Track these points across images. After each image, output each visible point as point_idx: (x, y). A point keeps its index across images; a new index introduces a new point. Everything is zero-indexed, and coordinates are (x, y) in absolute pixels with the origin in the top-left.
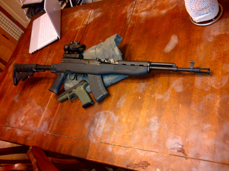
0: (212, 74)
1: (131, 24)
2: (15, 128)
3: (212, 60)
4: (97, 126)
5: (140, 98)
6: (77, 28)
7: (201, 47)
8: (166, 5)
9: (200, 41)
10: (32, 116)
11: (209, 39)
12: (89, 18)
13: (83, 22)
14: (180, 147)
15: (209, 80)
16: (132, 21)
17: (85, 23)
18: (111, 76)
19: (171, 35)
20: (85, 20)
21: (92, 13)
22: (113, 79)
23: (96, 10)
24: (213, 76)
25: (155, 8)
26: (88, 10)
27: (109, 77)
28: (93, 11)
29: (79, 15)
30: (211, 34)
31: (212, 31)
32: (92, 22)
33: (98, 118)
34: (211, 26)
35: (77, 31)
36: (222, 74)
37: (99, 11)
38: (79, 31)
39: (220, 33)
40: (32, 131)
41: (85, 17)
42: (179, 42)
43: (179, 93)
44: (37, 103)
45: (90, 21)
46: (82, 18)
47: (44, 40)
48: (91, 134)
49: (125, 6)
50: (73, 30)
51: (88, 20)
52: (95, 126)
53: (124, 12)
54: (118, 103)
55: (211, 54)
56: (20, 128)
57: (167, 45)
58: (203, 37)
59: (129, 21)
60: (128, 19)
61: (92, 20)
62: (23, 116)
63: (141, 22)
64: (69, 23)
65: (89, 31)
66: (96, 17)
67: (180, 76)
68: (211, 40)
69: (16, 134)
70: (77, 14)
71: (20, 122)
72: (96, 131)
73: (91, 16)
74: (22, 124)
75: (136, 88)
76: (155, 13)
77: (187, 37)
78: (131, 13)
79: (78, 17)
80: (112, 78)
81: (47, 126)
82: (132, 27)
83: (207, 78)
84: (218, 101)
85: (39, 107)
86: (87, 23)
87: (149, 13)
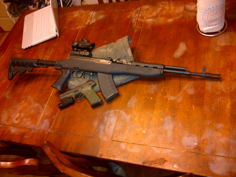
0: (221, 79)
1: (138, 29)
2: (7, 126)
3: (221, 67)
4: (108, 124)
5: (151, 98)
6: (78, 28)
7: (209, 55)
8: (172, 15)
9: (207, 50)
10: (29, 114)
11: (216, 49)
13: (84, 22)
14: (196, 144)
15: (219, 84)
16: (138, 26)
17: (87, 23)
18: (122, 77)
19: (179, 43)
20: (86, 21)
21: (93, 15)
22: (124, 80)
23: (98, 12)
24: (223, 81)
25: (161, 16)
26: (89, 11)
27: (120, 77)
28: (94, 12)
29: (79, 15)
30: (218, 44)
31: (218, 41)
32: (94, 23)
33: (108, 117)
34: (217, 37)
35: (77, 31)
36: (231, 80)
37: (102, 14)
38: (80, 30)
39: (226, 44)
40: (30, 129)
41: (87, 18)
42: (187, 49)
43: (191, 95)
44: (34, 100)
45: (92, 22)
46: (83, 18)
47: (40, 36)
48: (102, 132)
49: (129, 11)
50: (73, 29)
51: (89, 21)
52: (106, 125)
53: (128, 17)
54: (129, 103)
55: (219, 62)
56: (14, 125)
57: (176, 51)
58: (210, 47)
59: (135, 25)
60: (134, 24)
61: (94, 21)
62: (18, 113)
63: (148, 28)
64: (68, 21)
65: (91, 31)
66: (99, 19)
67: (191, 80)
68: (218, 49)
69: (9, 132)
70: (76, 14)
71: (15, 119)
72: (107, 129)
73: (92, 18)
74: (16, 122)
75: (147, 89)
76: (161, 20)
77: (195, 45)
78: (137, 19)
79: (78, 17)
80: (123, 78)
81: (48, 123)
82: (139, 32)
83: (217, 83)
84: (229, 104)
85: (37, 105)
86: (89, 23)
87: (155, 20)
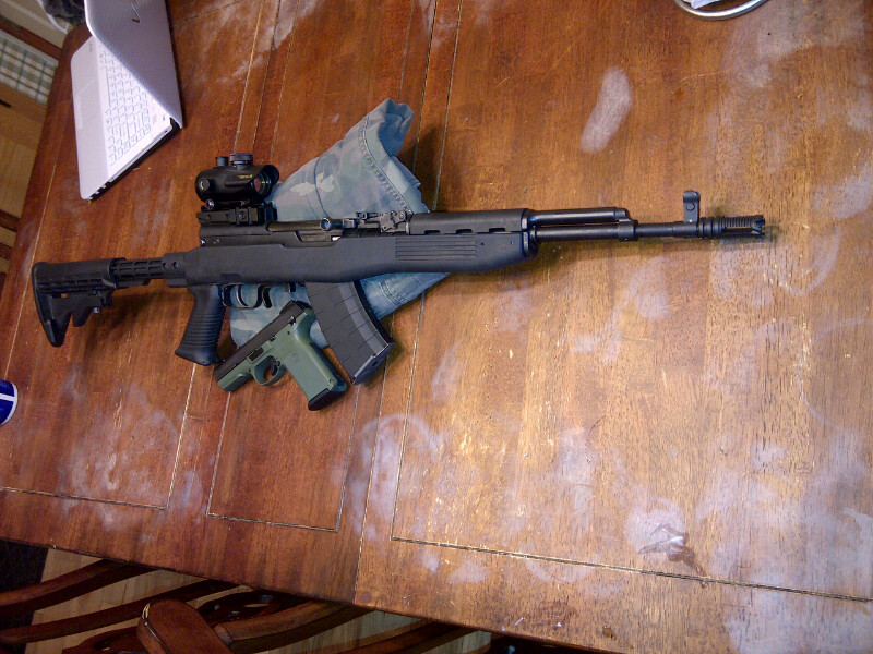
0: (774, 231)
1: (442, 34)
2: (91, 504)
3: (773, 170)
4: (375, 476)
5: (511, 354)
6: (239, 72)
7: (723, 116)
9: (716, 88)
10: (143, 452)
11: (751, 79)
12: (277, 23)
13: (257, 44)
14: (677, 539)
15: (766, 259)
16: (441, 20)
17: (266, 45)
18: (393, 280)
19: (610, 69)
20: (261, 32)
22: (404, 290)
24: (780, 240)
27: (387, 282)
29: (236, 12)
30: (760, 52)
31: (762, 36)
32: (288, 36)
33: (373, 444)
34: (756, 16)
35: (239, 84)
36: (813, 231)
38: (247, 83)
39: (796, 46)
40: (153, 510)
41: (262, 19)
42: (634, 103)
43: (656, 324)
44: (149, 400)
45: (284, 37)
46: (250, 25)
47: (125, 139)
48: (357, 507)
50: (225, 80)
51: (272, 29)
52: (368, 479)
54: (436, 382)
55: (765, 146)
56: (108, 500)
57: (590, 119)
58: (727, 71)
59: (431, 18)
60: (427, 12)
61: (288, 28)
62: (111, 454)
63: (478, 21)
64: (205, 50)
65: (284, 79)
66: (304, 13)
67: (652, 251)
68: (759, 79)
69: (100, 523)
70: (229, 9)
71: (106, 477)
72: (373, 496)
73: (281, 14)
74: (112, 486)
75: (493, 312)
77: (664, 76)
79: (235, 22)
80: (397, 286)
81: (199, 486)
82: (448, 47)
83: (755, 252)
84: (805, 349)
85: (159, 416)
86: (273, 43)
